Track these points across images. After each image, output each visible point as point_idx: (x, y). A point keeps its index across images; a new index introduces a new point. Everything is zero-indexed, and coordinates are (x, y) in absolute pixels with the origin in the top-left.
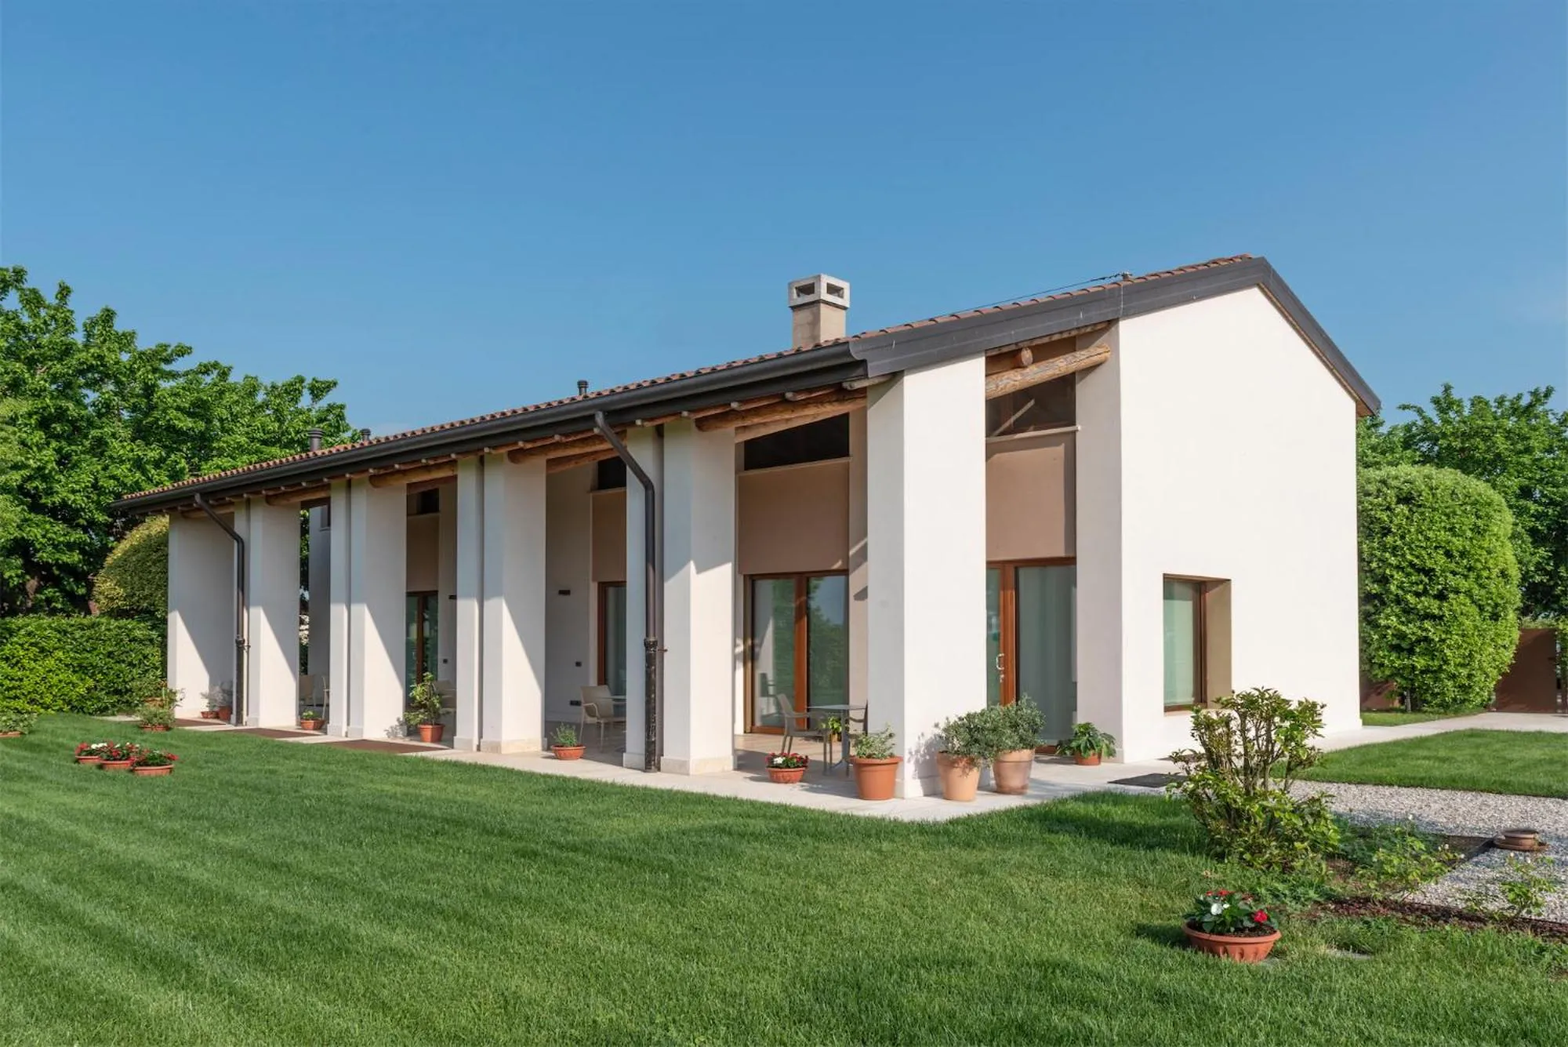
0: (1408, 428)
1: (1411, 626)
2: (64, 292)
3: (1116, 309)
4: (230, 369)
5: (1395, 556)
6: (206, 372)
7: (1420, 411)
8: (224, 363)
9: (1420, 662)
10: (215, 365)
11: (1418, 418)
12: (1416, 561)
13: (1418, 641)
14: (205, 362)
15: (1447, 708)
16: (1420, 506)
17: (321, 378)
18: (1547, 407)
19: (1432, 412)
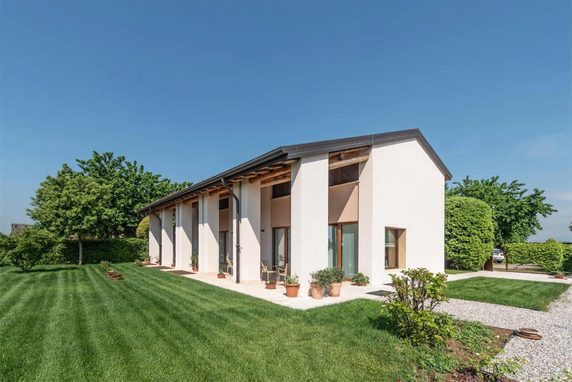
0: (456, 189)
1: (459, 244)
2: (135, 163)
3: (371, 142)
4: (170, 180)
5: (455, 223)
6: (165, 181)
7: (459, 184)
8: (169, 179)
9: (462, 256)
10: (167, 179)
11: (459, 186)
12: (461, 225)
13: (461, 249)
14: (165, 178)
15: (470, 269)
16: (463, 208)
17: (190, 182)
18: (497, 182)
19: (463, 184)
